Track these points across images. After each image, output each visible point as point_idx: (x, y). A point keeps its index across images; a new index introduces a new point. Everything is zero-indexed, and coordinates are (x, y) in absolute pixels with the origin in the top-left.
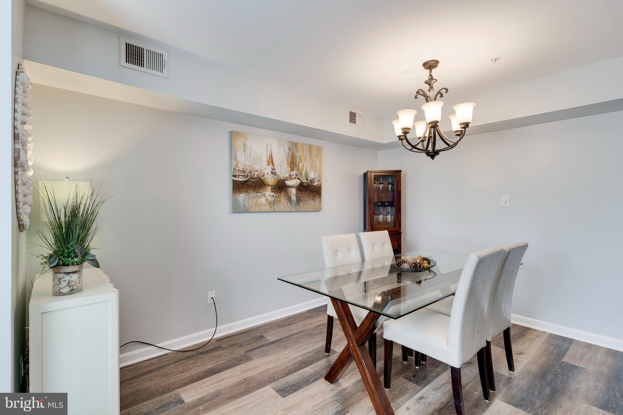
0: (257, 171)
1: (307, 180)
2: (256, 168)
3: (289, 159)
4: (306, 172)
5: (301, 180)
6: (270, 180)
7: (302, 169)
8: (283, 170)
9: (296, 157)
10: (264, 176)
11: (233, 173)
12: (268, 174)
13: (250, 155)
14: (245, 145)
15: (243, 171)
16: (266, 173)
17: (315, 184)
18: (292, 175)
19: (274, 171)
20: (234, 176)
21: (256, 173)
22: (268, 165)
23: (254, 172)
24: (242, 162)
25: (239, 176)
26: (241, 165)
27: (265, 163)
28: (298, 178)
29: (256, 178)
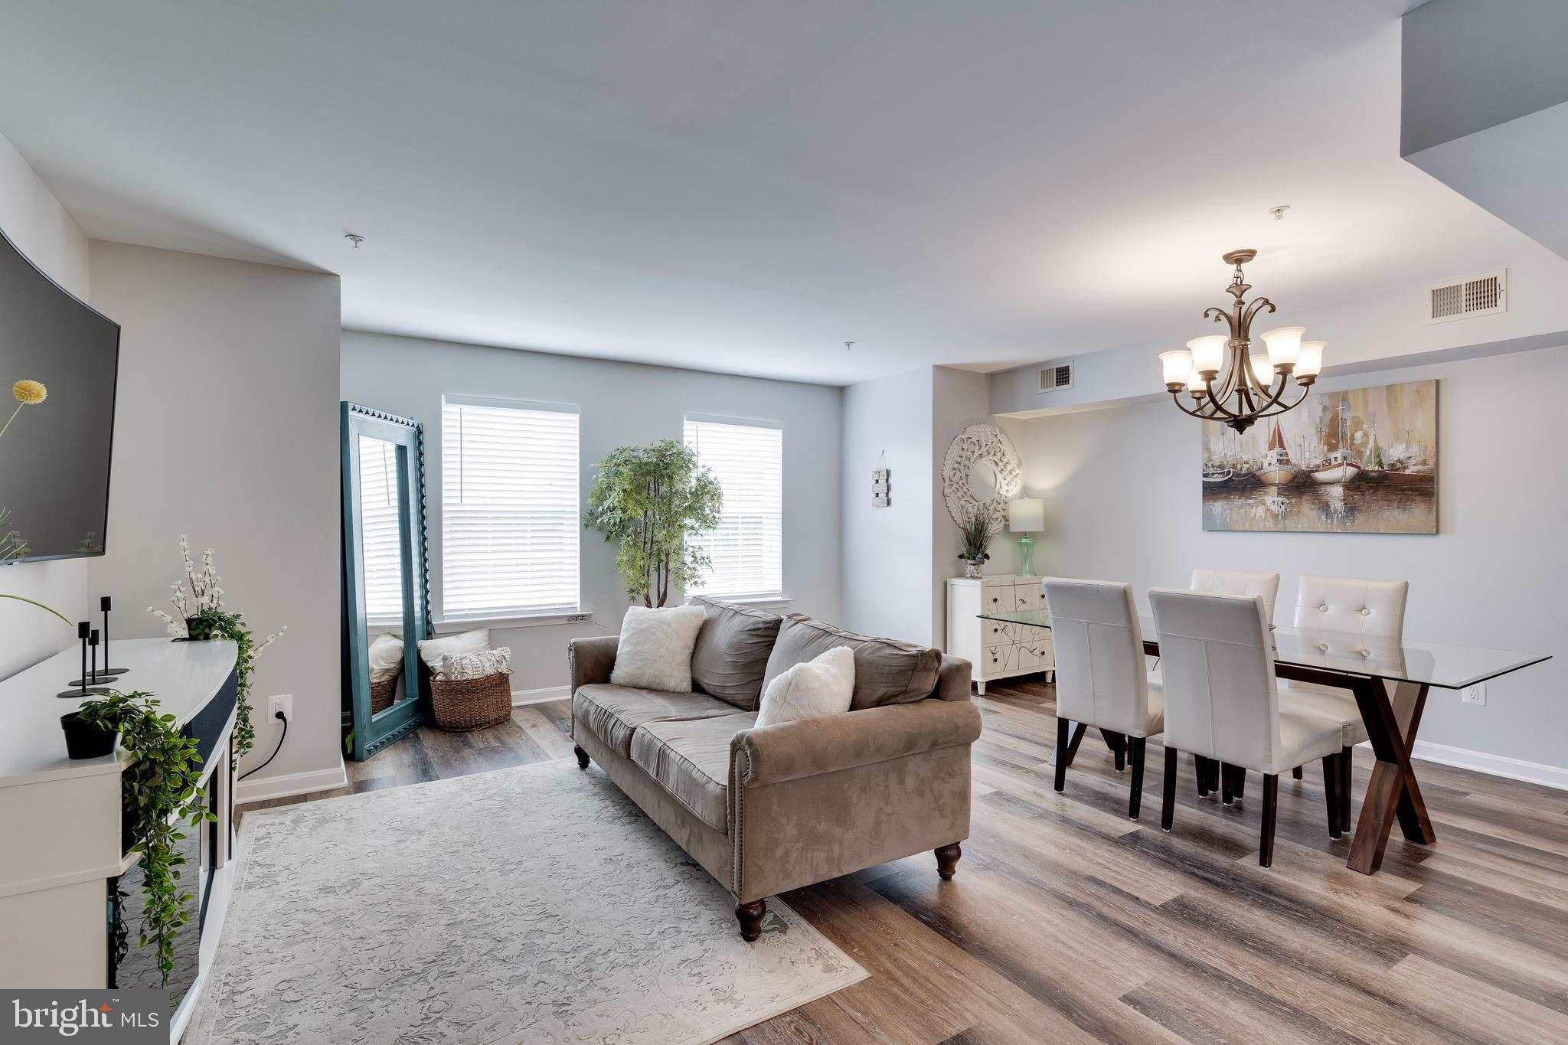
0: (1247, 463)
1: (1380, 464)
2: (1245, 458)
3: (1324, 429)
4: (1377, 448)
5: (1358, 467)
6: (1276, 473)
7: (1364, 444)
8: (1308, 453)
9: (1344, 421)
10: (1261, 468)
11: (1204, 471)
12: (1270, 464)
15: (1221, 467)
16: (1266, 464)
17: (1407, 472)
18: (1333, 459)
19: (1285, 458)
20: (1205, 476)
21: (1246, 466)
22: (1271, 448)
23: (1242, 464)
24: (1218, 453)
25: (1213, 474)
26: (1216, 457)
27: (1263, 446)
28: (1348, 465)
29: (1244, 475)
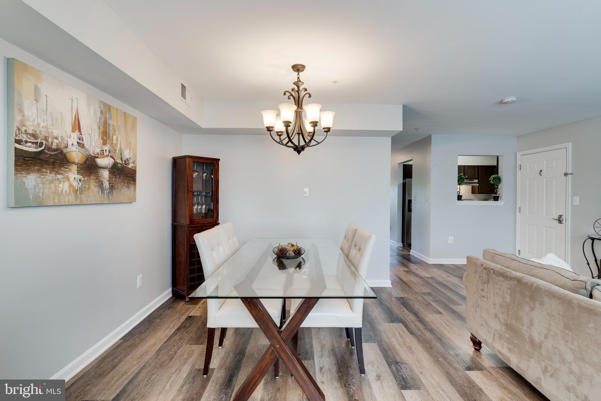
0: (56, 138)
1: (122, 159)
2: (55, 133)
3: (101, 127)
4: (121, 149)
5: (114, 159)
6: (76, 155)
7: (116, 144)
8: (93, 142)
9: (109, 125)
10: (67, 147)
11: (17, 136)
12: (73, 144)
13: (45, 109)
14: (37, 90)
16: (70, 144)
17: (129, 167)
18: (105, 151)
19: (82, 142)
20: (18, 142)
21: (56, 141)
22: (73, 131)
23: (53, 139)
24: (31, 120)
25: (26, 142)
26: (30, 123)
27: (68, 127)
28: (111, 157)
29: (54, 150)
